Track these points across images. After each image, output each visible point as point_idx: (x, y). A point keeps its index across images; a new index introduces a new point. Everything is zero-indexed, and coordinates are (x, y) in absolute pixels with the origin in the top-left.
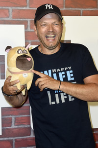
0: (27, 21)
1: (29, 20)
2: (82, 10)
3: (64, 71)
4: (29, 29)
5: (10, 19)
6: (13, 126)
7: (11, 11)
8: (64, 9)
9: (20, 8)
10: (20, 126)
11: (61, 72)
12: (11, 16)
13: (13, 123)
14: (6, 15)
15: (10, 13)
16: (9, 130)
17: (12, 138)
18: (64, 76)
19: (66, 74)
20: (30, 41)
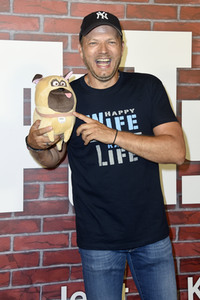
0: (67, 37)
1: (70, 35)
2: (152, 21)
3: (123, 114)
4: (70, 49)
5: (41, 32)
6: (41, 198)
7: (42, 20)
8: (125, 19)
9: (57, 17)
10: (52, 199)
11: (119, 116)
12: (42, 28)
13: (41, 193)
14: (34, 26)
15: (42, 23)
16: (36, 204)
17: (38, 217)
18: (123, 123)
19: (125, 120)
20: (71, 68)
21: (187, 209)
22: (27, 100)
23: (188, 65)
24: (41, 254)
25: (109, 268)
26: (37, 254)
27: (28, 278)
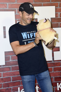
0: (16, 10)
1: (17, 9)
2: (42, 3)
4: (17, 14)
5: (7, 8)
6: (10, 60)
7: (8, 4)
8: (34, 3)
9: (12, 3)
10: (14, 61)
11: (31, 33)
12: (8, 7)
14: (5, 6)
15: (8, 6)
16: (9, 62)
17: (10, 66)
20: (18, 19)
21: (56, 62)
22: (4, 30)
23: (54, 17)
24: (11, 78)
25: (29, 80)
26: (10, 78)
27: (8, 85)
